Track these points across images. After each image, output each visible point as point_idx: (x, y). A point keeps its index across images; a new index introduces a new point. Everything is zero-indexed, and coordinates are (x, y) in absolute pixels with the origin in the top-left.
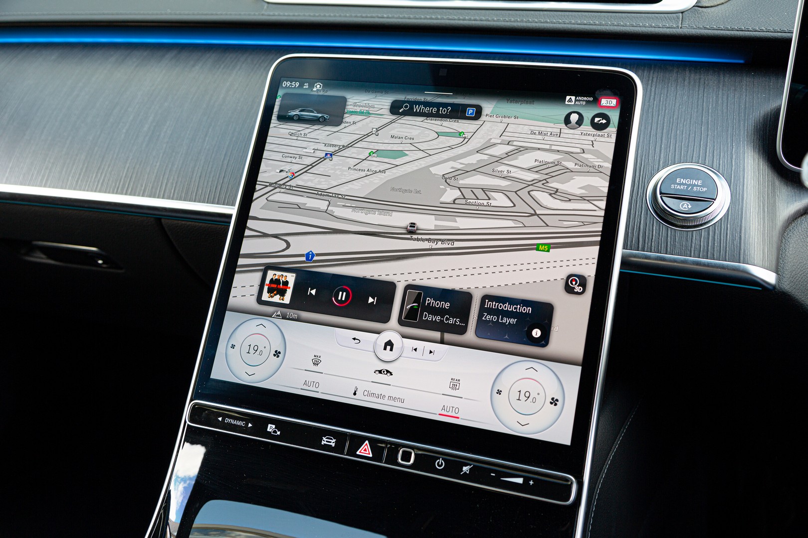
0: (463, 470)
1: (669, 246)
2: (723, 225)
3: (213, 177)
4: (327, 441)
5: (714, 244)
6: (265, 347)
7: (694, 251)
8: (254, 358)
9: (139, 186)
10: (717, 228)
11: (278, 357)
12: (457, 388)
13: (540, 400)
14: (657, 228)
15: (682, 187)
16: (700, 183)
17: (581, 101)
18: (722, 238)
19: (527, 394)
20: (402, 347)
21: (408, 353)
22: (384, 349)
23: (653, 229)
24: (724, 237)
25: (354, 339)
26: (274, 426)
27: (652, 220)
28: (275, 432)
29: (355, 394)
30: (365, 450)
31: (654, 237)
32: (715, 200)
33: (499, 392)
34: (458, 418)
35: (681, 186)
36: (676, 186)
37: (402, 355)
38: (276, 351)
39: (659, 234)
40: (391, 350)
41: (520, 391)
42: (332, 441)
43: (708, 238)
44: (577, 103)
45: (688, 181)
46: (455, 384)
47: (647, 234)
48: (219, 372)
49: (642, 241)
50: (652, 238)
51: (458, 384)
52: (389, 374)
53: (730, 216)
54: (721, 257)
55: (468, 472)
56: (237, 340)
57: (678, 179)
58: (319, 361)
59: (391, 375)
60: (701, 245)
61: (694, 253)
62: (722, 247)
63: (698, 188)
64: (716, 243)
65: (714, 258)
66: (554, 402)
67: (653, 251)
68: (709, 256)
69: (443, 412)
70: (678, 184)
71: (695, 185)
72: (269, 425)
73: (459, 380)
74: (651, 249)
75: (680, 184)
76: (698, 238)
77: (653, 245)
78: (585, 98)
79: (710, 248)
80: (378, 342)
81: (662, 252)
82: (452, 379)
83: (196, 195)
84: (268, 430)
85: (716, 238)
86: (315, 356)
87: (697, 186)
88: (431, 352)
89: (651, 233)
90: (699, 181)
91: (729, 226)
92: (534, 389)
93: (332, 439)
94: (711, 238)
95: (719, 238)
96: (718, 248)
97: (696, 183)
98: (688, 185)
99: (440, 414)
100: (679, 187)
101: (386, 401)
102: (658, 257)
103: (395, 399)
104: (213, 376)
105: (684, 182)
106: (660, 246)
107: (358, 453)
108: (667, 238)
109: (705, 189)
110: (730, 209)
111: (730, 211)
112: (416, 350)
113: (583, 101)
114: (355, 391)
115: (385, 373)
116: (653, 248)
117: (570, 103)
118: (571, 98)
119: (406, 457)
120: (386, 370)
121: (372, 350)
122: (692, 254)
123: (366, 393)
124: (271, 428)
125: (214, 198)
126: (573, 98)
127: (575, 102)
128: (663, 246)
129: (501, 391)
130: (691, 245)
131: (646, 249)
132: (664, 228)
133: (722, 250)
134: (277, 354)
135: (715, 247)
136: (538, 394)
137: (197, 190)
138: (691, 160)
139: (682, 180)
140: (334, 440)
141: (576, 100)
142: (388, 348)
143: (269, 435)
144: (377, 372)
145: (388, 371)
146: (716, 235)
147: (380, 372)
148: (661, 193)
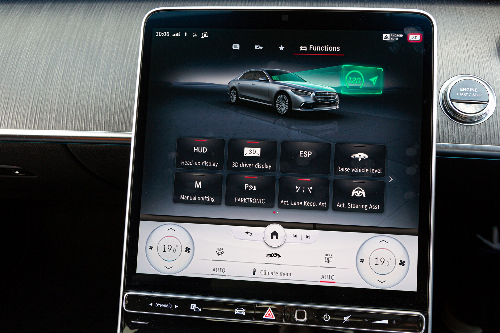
0: (344, 320)
1: (460, 137)
2: (494, 119)
3: (105, 109)
4: (239, 312)
5: (490, 134)
6: (177, 246)
7: (478, 140)
8: (169, 255)
9: (44, 121)
10: (490, 122)
11: (189, 252)
12: (331, 261)
13: (392, 263)
14: (451, 125)
15: (465, 94)
16: (476, 90)
17: (395, 37)
18: (495, 129)
19: (383, 260)
20: (285, 235)
21: (290, 239)
22: (271, 238)
23: (448, 126)
24: (496, 128)
25: (247, 233)
26: (195, 305)
27: (446, 119)
28: (197, 309)
29: (254, 274)
30: (269, 315)
31: (449, 132)
32: (488, 102)
33: (362, 261)
34: (335, 283)
35: (463, 93)
36: (460, 93)
37: (286, 241)
38: (186, 248)
39: (453, 129)
40: (277, 238)
41: (377, 258)
42: (243, 311)
43: (486, 130)
44: (391, 39)
45: (468, 89)
46: (329, 258)
47: (444, 130)
48: (142, 268)
49: (442, 135)
50: (448, 133)
51: (331, 258)
52: (278, 256)
53: (498, 113)
54: (496, 142)
55: (348, 321)
56: (154, 242)
57: (461, 88)
58: (222, 252)
59: (280, 256)
60: (481, 135)
61: (478, 142)
62: (496, 135)
63: (476, 94)
64: (491, 133)
65: (491, 144)
66: (402, 263)
67: (450, 142)
68: (488, 142)
69: (323, 280)
70: (462, 92)
71: (473, 92)
72: (192, 305)
73: (331, 255)
74: (449, 141)
75: (463, 92)
76: (479, 129)
77: (449, 138)
78: (397, 35)
79: (488, 136)
80: (266, 233)
81: (456, 142)
82: (326, 255)
83: (94, 125)
84: (191, 308)
85: (491, 129)
86: (218, 249)
87: (475, 92)
88: (307, 237)
89: (447, 129)
90: (475, 89)
91: (498, 120)
92: (387, 255)
93: (242, 310)
94: (487, 129)
95: (493, 129)
96: (493, 136)
97: (474, 91)
98: (469, 92)
99: (321, 282)
100: (462, 94)
101: (279, 276)
102: (454, 146)
103: (285, 274)
104: (138, 271)
105: (466, 91)
106: (454, 138)
107: (264, 317)
108: (458, 132)
109: (480, 95)
110: (497, 107)
111: (497, 109)
112: (296, 236)
113: (396, 37)
114: (254, 272)
115: (275, 255)
116: (450, 140)
117: (386, 40)
118: (386, 36)
119: (301, 315)
120: (275, 253)
121: (263, 240)
122: (477, 142)
123: (262, 272)
124: (193, 307)
125: (109, 126)
126: (388, 35)
127: (390, 39)
128: (456, 138)
129: (363, 260)
130: (475, 136)
131: (445, 141)
132: (455, 124)
133: (496, 138)
134: (188, 250)
135: (491, 136)
136: (390, 259)
137: (94, 121)
138: (464, 72)
139: (464, 88)
140: (244, 310)
141: (391, 37)
142: (275, 237)
143: (192, 312)
144: (269, 256)
145: (277, 255)
146: (491, 127)
147: (271, 255)
148: (451, 100)
